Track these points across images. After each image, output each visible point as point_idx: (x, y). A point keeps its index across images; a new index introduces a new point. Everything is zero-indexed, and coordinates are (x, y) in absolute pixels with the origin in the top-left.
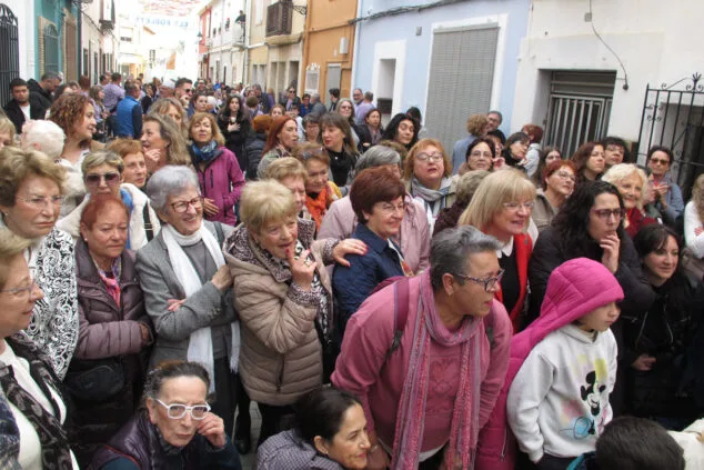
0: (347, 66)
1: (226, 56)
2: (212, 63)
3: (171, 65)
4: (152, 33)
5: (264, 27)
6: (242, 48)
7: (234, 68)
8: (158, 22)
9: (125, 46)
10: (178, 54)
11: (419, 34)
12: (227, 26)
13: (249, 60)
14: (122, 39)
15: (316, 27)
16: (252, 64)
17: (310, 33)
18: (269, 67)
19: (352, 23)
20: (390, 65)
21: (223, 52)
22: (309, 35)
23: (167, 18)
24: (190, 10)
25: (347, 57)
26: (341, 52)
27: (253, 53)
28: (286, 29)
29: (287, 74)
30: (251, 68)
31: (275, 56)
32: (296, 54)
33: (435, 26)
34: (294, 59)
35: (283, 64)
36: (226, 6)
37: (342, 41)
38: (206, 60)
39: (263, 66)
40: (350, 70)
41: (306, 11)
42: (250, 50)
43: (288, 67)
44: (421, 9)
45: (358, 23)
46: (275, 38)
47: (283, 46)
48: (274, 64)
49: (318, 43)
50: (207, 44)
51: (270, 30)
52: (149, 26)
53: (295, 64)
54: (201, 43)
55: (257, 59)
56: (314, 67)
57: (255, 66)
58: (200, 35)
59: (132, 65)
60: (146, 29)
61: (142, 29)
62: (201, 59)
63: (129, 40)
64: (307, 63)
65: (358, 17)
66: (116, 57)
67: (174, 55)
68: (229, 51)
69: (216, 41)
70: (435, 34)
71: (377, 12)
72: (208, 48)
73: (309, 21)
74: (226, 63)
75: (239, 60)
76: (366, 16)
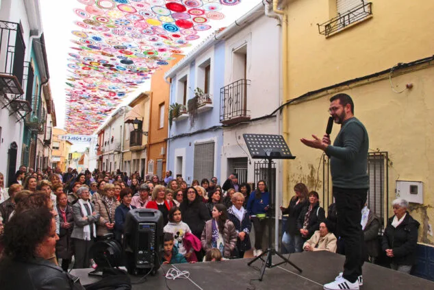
0: (164, 160)
1: (112, 156)
2: (104, 161)
3: (81, 162)
4: (71, 144)
5: (129, 142)
6: (119, 152)
7: (115, 163)
8: (74, 138)
9: (55, 152)
10: (86, 155)
11: (190, 145)
12: (112, 140)
13: (123, 159)
14: (54, 148)
15: (152, 142)
16: (125, 160)
18: (132, 161)
19: (166, 141)
20: (180, 158)
21: (110, 154)
22: (150, 145)
23: (79, 136)
24: (92, 132)
25: (164, 155)
26: (162, 153)
28: (140, 143)
29: (140, 165)
30: (124, 163)
31: (134, 156)
32: (144, 155)
33: (195, 142)
34: (144, 157)
35: (138, 160)
36: (112, 130)
37: (162, 148)
38: (101, 159)
39: (129, 162)
40: (166, 162)
41: (149, 134)
42: (123, 153)
43: (140, 162)
44: (190, 135)
45: (168, 141)
46: (135, 147)
47: (139, 152)
48: (134, 160)
49: (153, 149)
50: (101, 150)
51: (132, 143)
52: (69, 140)
53: (144, 160)
54: (98, 150)
55: (126, 158)
56: (152, 161)
57: (126, 162)
58: (97, 145)
59: (58, 162)
60: (67, 142)
61: (65, 142)
62: (98, 158)
63: (57, 148)
64: (149, 159)
65: (168, 137)
66: (50, 158)
67: (83, 156)
68: (113, 154)
69: (106, 149)
70: (195, 145)
71: (175, 135)
72: (102, 152)
73: (149, 139)
74: (111, 160)
75: (117, 159)
76: (171, 137)
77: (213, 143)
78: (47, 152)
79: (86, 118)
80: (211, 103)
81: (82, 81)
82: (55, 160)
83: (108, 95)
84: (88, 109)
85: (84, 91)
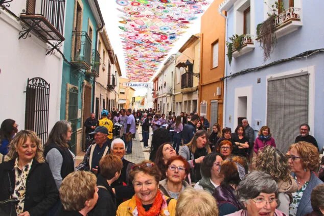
0: (221, 101)
1: (165, 98)
2: (159, 102)
3: (143, 103)
4: (134, 90)
5: (180, 85)
6: (171, 95)
7: (168, 104)
8: (136, 85)
9: (122, 96)
11: (259, 82)
12: (165, 85)
13: (174, 101)
14: (121, 93)
15: (205, 83)
16: (176, 102)
17: (202, 86)
18: (183, 103)
19: (222, 80)
20: (244, 99)
21: (163, 97)
22: (201, 87)
23: (139, 83)
24: (149, 79)
25: (221, 97)
26: (218, 94)
27: (176, 97)
28: (191, 85)
29: (192, 106)
30: (175, 104)
31: (185, 98)
32: (195, 97)
33: (268, 77)
34: (195, 99)
35: (189, 102)
36: (164, 76)
37: (218, 88)
38: (156, 101)
39: (180, 103)
40: (222, 103)
41: (200, 75)
42: (174, 96)
43: (192, 103)
44: (259, 69)
45: (225, 80)
46: (186, 89)
47: (190, 94)
48: (185, 102)
49: (205, 91)
50: (156, 94)
51: (183, 86)
52: (132, 87)
53: (195, 101)
54: (154, 94)
55: (178, 100)
56: (204, 102)
57: (177, 103)
58: (153, 90)
59: (125, 104)
61: (129, 88)
62: (154, 101)
63: (124, 93)
64: (201, 101)
65: (225, 76)
66: (117, 100)
67: (144, 99)
68: (166, 96)
69: (160, 93)
70: (269, 81)
71: (235, 73)
72: (157, 95)
73: (201, 80)
74: (164, 102)
75: (170, 100)
76: (229, 75)
77: (307, 75)
78: (112, 96)
79: (142, 66)
80: (299, 20)
81: (133, 23)
82: (122, 102)
83: (159, 39)
84: (143, 57)
85: (137, 35)
